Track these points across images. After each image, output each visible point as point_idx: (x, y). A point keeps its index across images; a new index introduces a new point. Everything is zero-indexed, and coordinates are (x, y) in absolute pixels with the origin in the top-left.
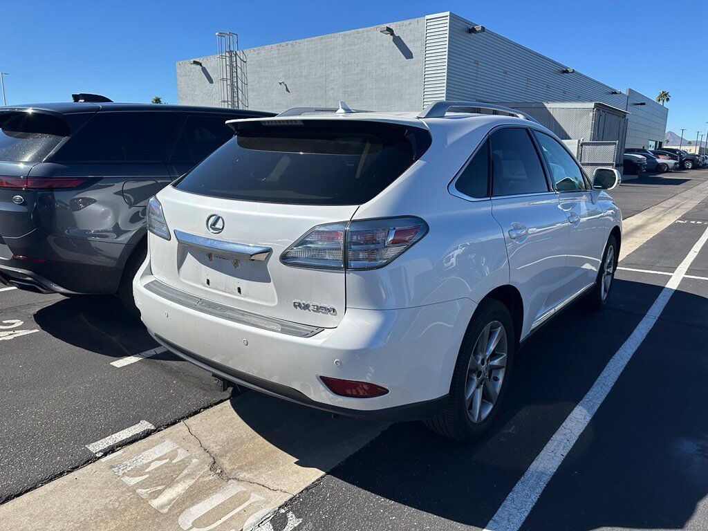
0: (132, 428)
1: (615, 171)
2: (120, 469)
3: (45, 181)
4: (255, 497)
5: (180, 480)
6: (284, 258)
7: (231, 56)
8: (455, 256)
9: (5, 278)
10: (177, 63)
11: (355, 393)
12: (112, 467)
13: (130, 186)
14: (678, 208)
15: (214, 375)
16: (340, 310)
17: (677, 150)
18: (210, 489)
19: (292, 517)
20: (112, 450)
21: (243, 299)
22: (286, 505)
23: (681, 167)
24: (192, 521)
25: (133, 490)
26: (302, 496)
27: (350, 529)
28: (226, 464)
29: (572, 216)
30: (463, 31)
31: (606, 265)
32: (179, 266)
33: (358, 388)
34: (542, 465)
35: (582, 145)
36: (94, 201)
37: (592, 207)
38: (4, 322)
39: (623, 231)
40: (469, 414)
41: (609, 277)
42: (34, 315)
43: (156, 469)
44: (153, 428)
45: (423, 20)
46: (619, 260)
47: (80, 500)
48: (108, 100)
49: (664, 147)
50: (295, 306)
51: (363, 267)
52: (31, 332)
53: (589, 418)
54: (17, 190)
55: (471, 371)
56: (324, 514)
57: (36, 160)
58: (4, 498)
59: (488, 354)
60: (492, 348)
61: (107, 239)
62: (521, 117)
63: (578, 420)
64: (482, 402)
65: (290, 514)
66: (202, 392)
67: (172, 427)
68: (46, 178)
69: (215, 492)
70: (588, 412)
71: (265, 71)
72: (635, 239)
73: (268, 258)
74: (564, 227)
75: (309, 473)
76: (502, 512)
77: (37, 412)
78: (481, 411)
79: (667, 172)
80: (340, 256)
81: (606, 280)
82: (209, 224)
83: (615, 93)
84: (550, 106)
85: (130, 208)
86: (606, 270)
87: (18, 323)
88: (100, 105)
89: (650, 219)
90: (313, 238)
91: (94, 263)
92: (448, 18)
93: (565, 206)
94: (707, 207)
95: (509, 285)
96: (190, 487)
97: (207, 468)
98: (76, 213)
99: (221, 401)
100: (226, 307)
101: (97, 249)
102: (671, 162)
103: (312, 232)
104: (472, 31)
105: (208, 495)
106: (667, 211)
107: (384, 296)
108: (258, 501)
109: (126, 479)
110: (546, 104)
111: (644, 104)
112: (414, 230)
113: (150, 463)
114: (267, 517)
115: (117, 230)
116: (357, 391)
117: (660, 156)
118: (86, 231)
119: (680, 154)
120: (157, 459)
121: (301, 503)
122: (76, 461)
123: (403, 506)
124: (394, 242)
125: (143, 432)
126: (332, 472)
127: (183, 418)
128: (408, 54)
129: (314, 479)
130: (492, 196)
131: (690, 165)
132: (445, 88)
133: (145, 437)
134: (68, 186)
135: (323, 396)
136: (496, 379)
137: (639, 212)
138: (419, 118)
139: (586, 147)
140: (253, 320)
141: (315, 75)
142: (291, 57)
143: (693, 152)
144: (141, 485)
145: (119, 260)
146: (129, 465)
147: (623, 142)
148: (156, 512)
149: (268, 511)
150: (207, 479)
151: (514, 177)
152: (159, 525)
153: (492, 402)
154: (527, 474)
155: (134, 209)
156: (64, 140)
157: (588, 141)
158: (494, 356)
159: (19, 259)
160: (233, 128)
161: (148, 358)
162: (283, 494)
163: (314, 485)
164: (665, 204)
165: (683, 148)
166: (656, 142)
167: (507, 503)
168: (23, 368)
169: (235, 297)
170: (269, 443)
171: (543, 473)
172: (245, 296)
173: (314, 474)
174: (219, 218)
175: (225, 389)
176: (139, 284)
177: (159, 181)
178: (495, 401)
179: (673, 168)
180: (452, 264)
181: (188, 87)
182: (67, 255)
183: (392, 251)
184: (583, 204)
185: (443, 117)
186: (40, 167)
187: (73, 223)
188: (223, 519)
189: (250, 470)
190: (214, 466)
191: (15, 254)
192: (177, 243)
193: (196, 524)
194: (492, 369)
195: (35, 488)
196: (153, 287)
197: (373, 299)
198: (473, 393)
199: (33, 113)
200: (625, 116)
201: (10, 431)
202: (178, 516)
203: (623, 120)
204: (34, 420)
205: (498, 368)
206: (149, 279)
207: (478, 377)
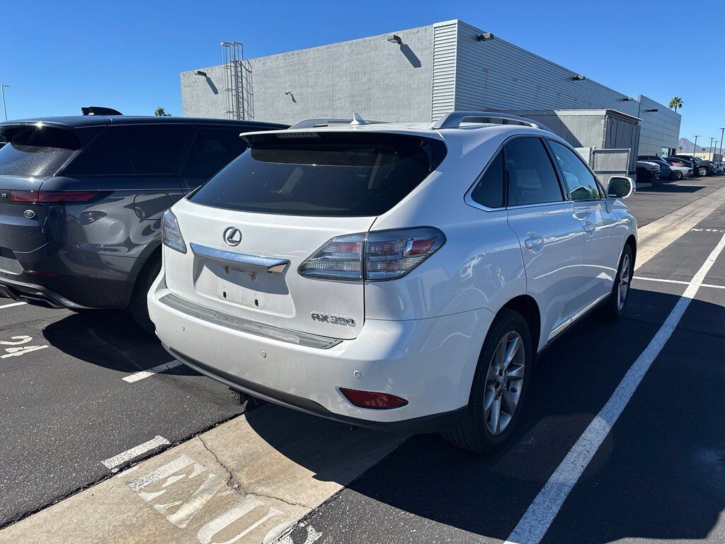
0: (148, 443)
1: (630, 179)
2: (136, 484)
3: (57, 196)
4: (274, 512)
5: (198, 495)
6: (303, 270)
7: (236, 66)
8: (472, 266)
9: (15, 293)
10: (181, 74)
11: (374, 404)
12: (128, 483)
13: (141, 198)
14: (693, 216)
15: (231, 388)
16: (358, 321)
17: (691, 157)
18: (228, 503)
19: (311, 531)
20: (127, 465)
21: (259, 311)
22: (305, 518)
23: (695, 174)
24: (211, 536)
25: (150, 505)
26: (321, 509)
27: (371, 542)
28: (243, 478)
29: (587, 225)
30: (471, 39)
31: (622, 275)
32: (195, 279)
33: (377, 400)
34: (563, 476)
35: (594, 153)
36: (103, 215)
37: (607, 216)
38: (12, 338)
39: (638, 240)
40: (488, 427)
41: (625, 287)
42: (44, 331)
43: (173, 484)
44: (168, 443)
45: (430, 28)
46: (635, 269)
47: (98, 516)
48: (119, 114)
49: (678, 154)
50: (313, 318)
51: (381, 277)
52: (41, 348)
53: (608, 429)
54: (28, 204)
55: (490, 382)
56: (344, 527)
57: (47, 173)
58: (21, 515)
59: (506, 365)
60: (510, 359)
61: (117, 253)
62: (534, 126)
63: (597, 431)
64: (501, 414)
65: (310, 528)
66: (217, 406)
67: (188, 442)
68: (57, 192)
69: (233, 506)
70: (607, 422)
71: (270, 81)
72: (651, 248)
73: (285, 270)
74: (579, 237)
75: (328, 487)
76: (523, 524)
77: (50, 429)
78: (500, 423)
79: (681, 179)
80: (358, 267)
81: (622, 290)
82: (227, 237)
83: (627, 100)
84: (561, 114)
85: (141, 221)
86: (622, 279)
87: (27, 339)
88: (111, 118)
89: (665, 227)
90: (331, 249)
91: (105, 277)
92: (456, 25)
93: (580, 215)
94: (722, 214)
95: (526, 295)
96: (208, 502)
97: (224, 483)
98: (86, 227)
99: (236, 416)
100: (243, 320)
101: (108, 263)
102: (685, 169)
103: (330, 243)
104: (481, 38)
105: (226, 510)
106: (682, 219)
107: (403, 308)
108: (277, 516)
109: (143, 495)
110: (556, 112)
111: (656, 110)
112: (432, 241)
113: (167, 478)
114: (287, 531)
115: (129, 244)
116: (376, 402)
117: (673, 163)
118: (97, 245)
119: (693, 161)
120: (174, 475)
121: (321, 517)
122: (91, 477)
123: (423, 519)
124: (412, 253)
125: (158, 448)
126: (351, 485)
127: (198, 433)
128: (416, 63)
129: (332, 493)
130: (507, 206)
131: (704, 172)
132: (454, 97)
133: (160, 452)
134: (79, 200)
135: (342, 408)
136: (514, 390)
137: (654, 220)
138: (433, 129)
139: (599, 155)
140: (271, 332)
141: (322, 85)
142: (297, 66)
143: (707, 159)
144: (158, 500)
145: (130, 274)
146: (145, 480)
147: (636, 149)
148: (175, 527)
149: (287, 525)
150: (224, 494)
151: (526, 186)
152: (178, 540)
153: (510, 414)
154: (548, 486)
155: (146, 223)
156: (75, 153)
157: (600, 149)
158: (511, 366)
159: (29, 274)
160: (247, 140)
161: (160, 373)
162: (302, 508)
163: (333, 498)
164: (680, 212)
165: (697, 155)
166: (670, 149)
167: (528, 514)
168: (33, 384)
169: (252, 309)
170: (285, 457)
171: (564, 484)
172: (262, 309)
173: (333, 488)
174: (236, 230)
175: (242, 403)
176: (153, 298)
177: (170, 194)
178: (513, 412)
179: (686, 176)
180: (468, 275)
181: (193, 98)
182: (78, 269)
183: (411, 262)
184: (598, 213)
185: (457, 127)
186: (52, 181)
187: (83, 236)
188: (243, 534)
189: (267, 485)
190: (231, 480)
191: (26, 269)
192: (193, 256)
193: (214, 539)
194: (510, 380)
195: (51, 504)
196: (168, 300)
197: (391, 310)
198: (492, 404)
199: (43, 127)
200: (637, 123)
201: (24, 447)
202: (197, 531)
203: (635, 127)
204: (47, 437)
205: (516, 379)
206: (164, 293)
207: (496, 388)
